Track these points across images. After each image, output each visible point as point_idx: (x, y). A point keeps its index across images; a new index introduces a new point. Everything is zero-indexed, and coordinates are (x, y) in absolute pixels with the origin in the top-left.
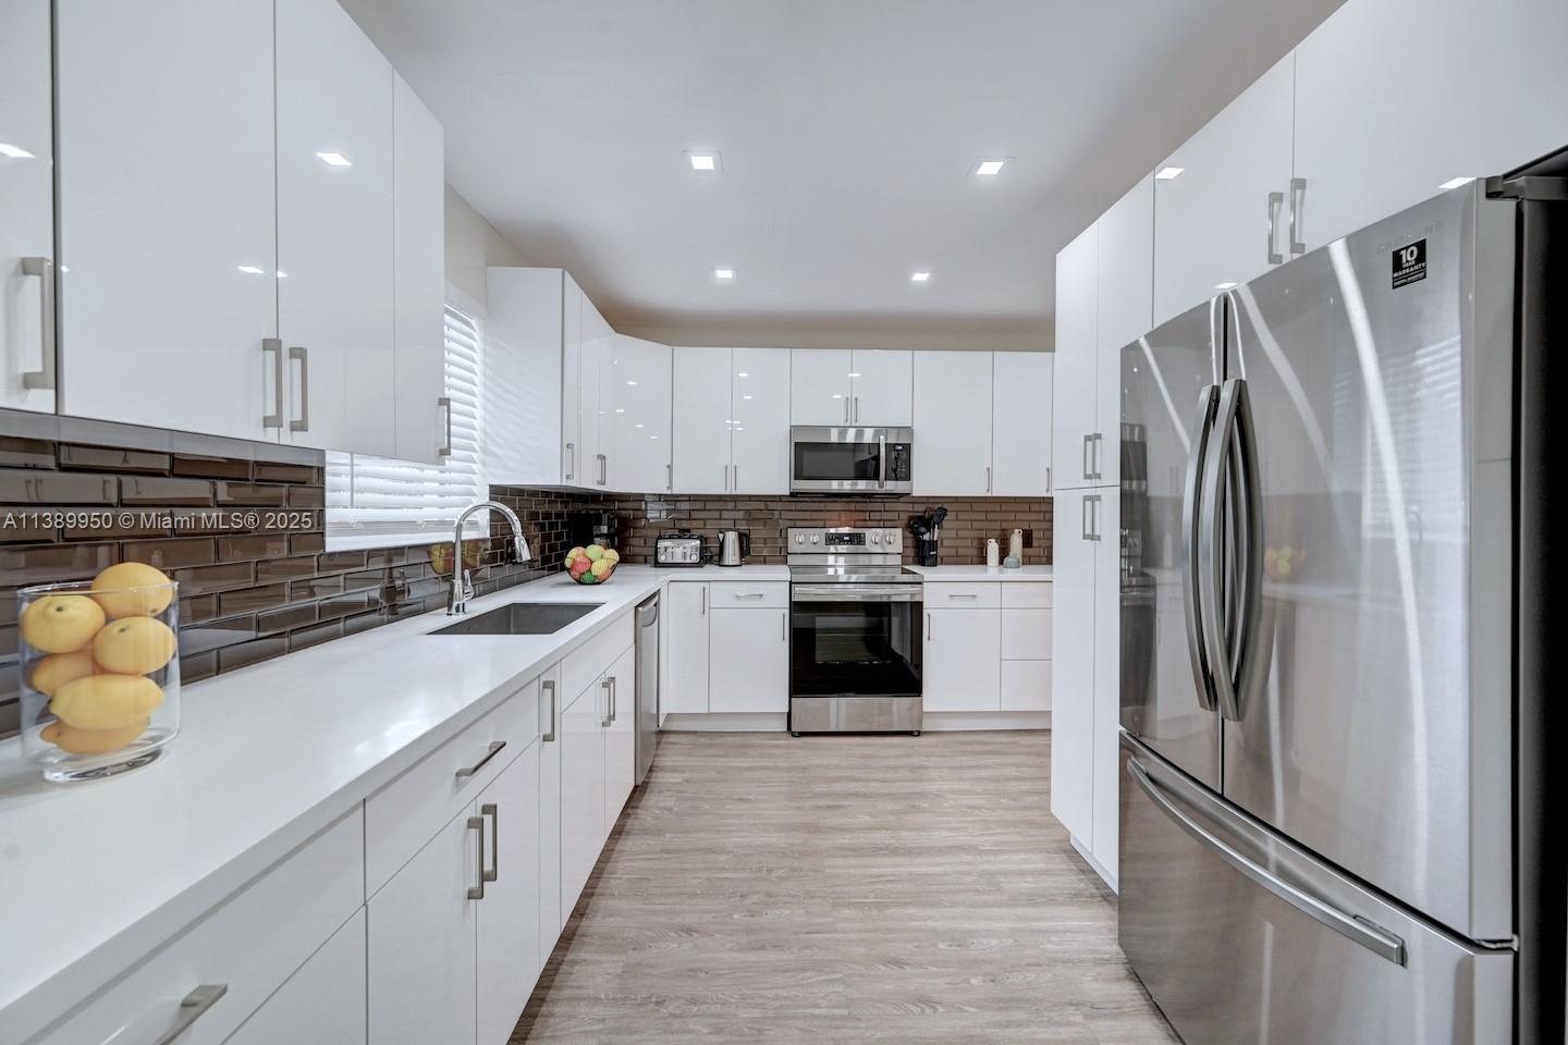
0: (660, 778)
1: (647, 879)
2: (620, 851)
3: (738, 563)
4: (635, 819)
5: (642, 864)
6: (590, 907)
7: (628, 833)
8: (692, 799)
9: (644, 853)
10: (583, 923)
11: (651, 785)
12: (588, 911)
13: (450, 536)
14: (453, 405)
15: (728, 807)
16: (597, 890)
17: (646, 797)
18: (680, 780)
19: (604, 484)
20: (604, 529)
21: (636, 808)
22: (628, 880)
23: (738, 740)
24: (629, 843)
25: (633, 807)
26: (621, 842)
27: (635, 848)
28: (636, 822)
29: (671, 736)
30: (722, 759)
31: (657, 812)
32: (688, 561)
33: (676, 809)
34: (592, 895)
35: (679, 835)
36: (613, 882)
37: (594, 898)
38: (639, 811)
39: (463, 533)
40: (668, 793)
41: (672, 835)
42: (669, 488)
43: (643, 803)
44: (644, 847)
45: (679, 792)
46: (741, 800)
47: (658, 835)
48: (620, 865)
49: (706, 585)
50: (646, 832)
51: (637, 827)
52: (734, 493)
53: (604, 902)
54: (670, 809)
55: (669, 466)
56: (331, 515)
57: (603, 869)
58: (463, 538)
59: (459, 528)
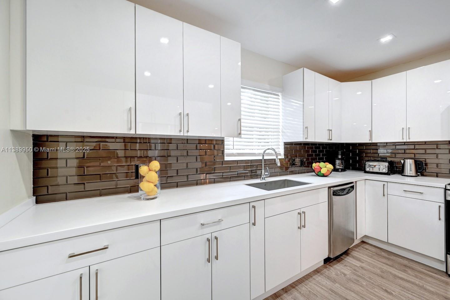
0: (348, 260)
1: (317, 296)
2: (314, 279)
3: (414, 175)
4: (328, 270)
5: (319, 289)
6: (291, 291)
7: (322, 274)
8: (359, 276)
9: (323, 285)
10: (285, 295)
11: (344, 261)
12: (289, 292)
13: (261, 158)
14: (242, 120)
15: (376, 290)
16: (297, 287)
17: (338, 264)
18: (359, 266)
19: (331, 140)
20: (340, 157)
21: (331, 266)
22: (310, 291)
23: (406, 262)
24: (319, 278)
25: (330, 265)
26: (317, 276)
27: (320, 281)
28: (327, 272)
29: (368, 245)
30: (388, 267)
31: (339, 273)
32: (381, 171)
33: (348, 276)
34: (294, 287)
35: (342, 288)
36: (304, 288)
37: (294, 289)
38: (331, 268)
39: (264, 157)
40: (349, 268)
41: (339, 286)
42: (370, 140)
43: (335, 266)
44: (324, 283)
45: (355, 270)
46: (386, 291)
47: (333, 282)
48: (310, 284)
49: (386, 183)
50: (329, 278)
51: (326, 274)
52: (408, 141)
53: (296, 293)
54: (345, 275)
55: (370, 131)
56: (226, 151)
57: (304, 281)
58: (264, 159)
59: (263, 156)
